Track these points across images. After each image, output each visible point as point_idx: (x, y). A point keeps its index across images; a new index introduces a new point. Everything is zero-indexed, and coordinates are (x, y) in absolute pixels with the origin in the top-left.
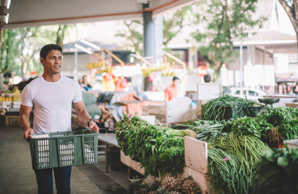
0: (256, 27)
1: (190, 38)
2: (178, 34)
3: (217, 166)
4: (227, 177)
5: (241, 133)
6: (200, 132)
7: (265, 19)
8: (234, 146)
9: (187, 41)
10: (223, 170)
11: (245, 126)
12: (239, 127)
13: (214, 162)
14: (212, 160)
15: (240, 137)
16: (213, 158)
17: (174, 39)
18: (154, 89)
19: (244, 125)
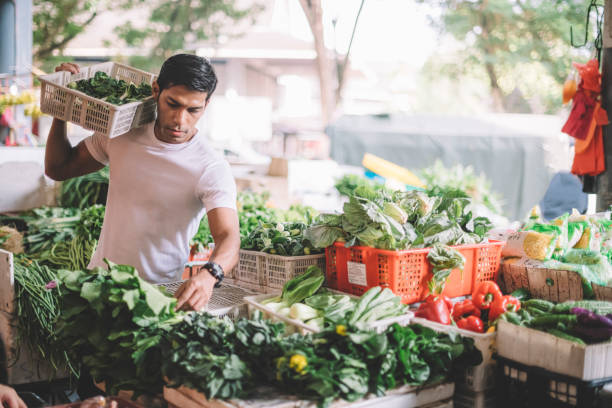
0: (245, 23)
1: (113, 37)
2: (89, 29)
3: (31, 299)
4: (47, 319)
5: (90, 236)
6: (37, 233)
7: (262, 8)
8: (73, 261)
9: (107, 44)
10: (42, 308)
11: (97, 220)
12: (86, 222)
13: (25, 292)
14: (22, 286)
15: (87, 243)
16: (24, 285)
17: (79, 39)
18: (12, 141)
19: (95, 220)
